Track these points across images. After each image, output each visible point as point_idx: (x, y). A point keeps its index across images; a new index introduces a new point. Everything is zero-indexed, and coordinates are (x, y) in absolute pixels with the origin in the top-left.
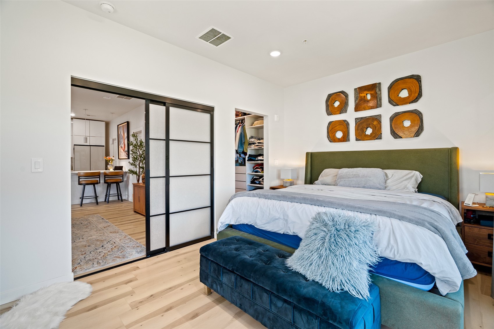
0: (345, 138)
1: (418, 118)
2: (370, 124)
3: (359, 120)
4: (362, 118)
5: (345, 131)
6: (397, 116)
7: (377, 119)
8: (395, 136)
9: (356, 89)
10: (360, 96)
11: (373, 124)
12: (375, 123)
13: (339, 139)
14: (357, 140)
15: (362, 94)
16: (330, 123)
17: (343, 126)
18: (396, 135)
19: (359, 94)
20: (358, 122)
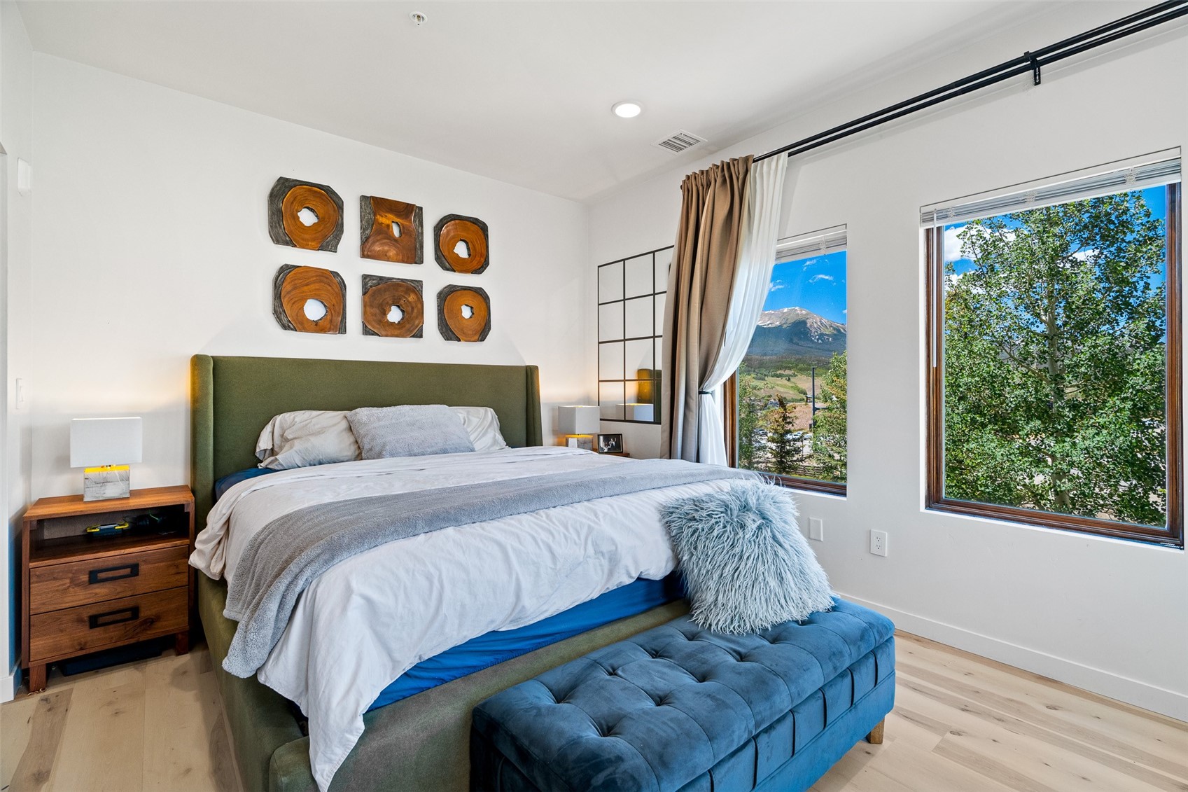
0: (334, 323)
1: (485, 306)
2: (400, 299)
3: (374, 282)
4: (381, 278)
5: (335, 303)
6: (452, 292)
7: (414, 288)
8: (448, 334)
9: (368, 197)
10: (375, 221)
11: (408, 301)
12: (412, 298)
13: (316, 323)
14: (367, 331)
15: (382, 217)
16: (285, 270)
17: (330, 288)
18: (450, 333)
19: (375, 215)
20: (371, 287)
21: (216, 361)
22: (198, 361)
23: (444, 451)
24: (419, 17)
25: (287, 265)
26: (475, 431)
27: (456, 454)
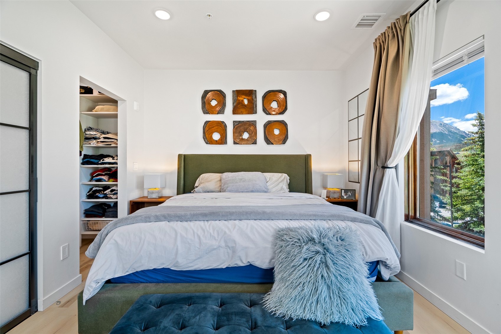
0: (223, 141)
1: (285, 128)
2: (247, 129)
3: (237, 123)
4: (240, 122)
5: (223, 133)
6: (270, 123)
7: (253, 124)
8: (268, 142)
9: (234, 91)
10: (238, 99)
11: (250, 129)
12: (252, 128)
13: (216, 141)
14: (235, 143)
15: (240, 97)
16: (207, 123)
17: (221, 128)
18: (269, 141)
19: (237, 97)
20: (236, 125)
21: (184, 155)
22: (180, 156)
23: (252, 191)
24: (209, 15)
25: (207, 121)
26: (273, 184)
27: (258, 193)
